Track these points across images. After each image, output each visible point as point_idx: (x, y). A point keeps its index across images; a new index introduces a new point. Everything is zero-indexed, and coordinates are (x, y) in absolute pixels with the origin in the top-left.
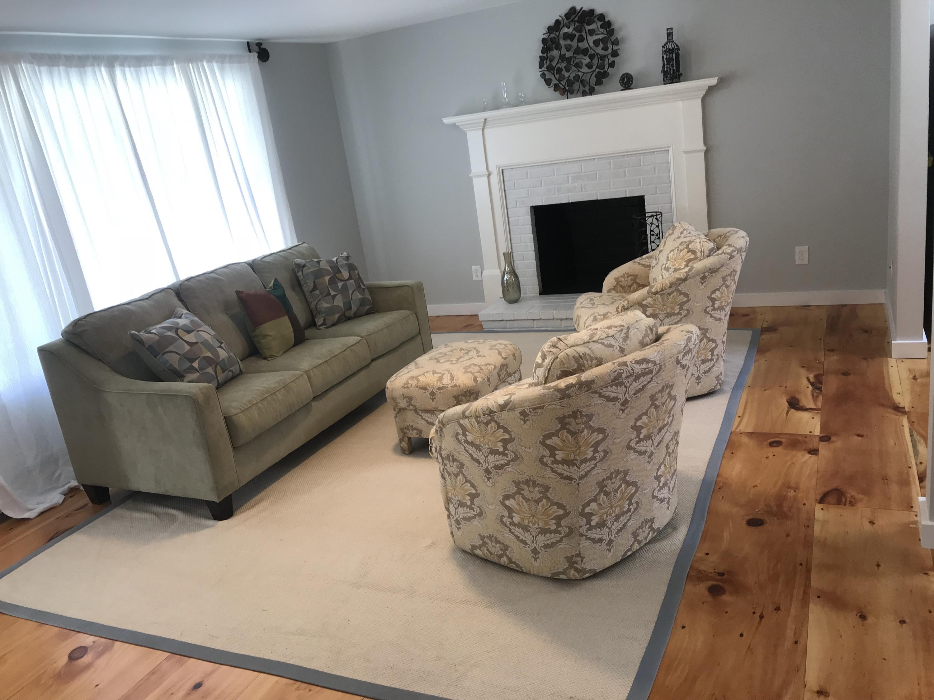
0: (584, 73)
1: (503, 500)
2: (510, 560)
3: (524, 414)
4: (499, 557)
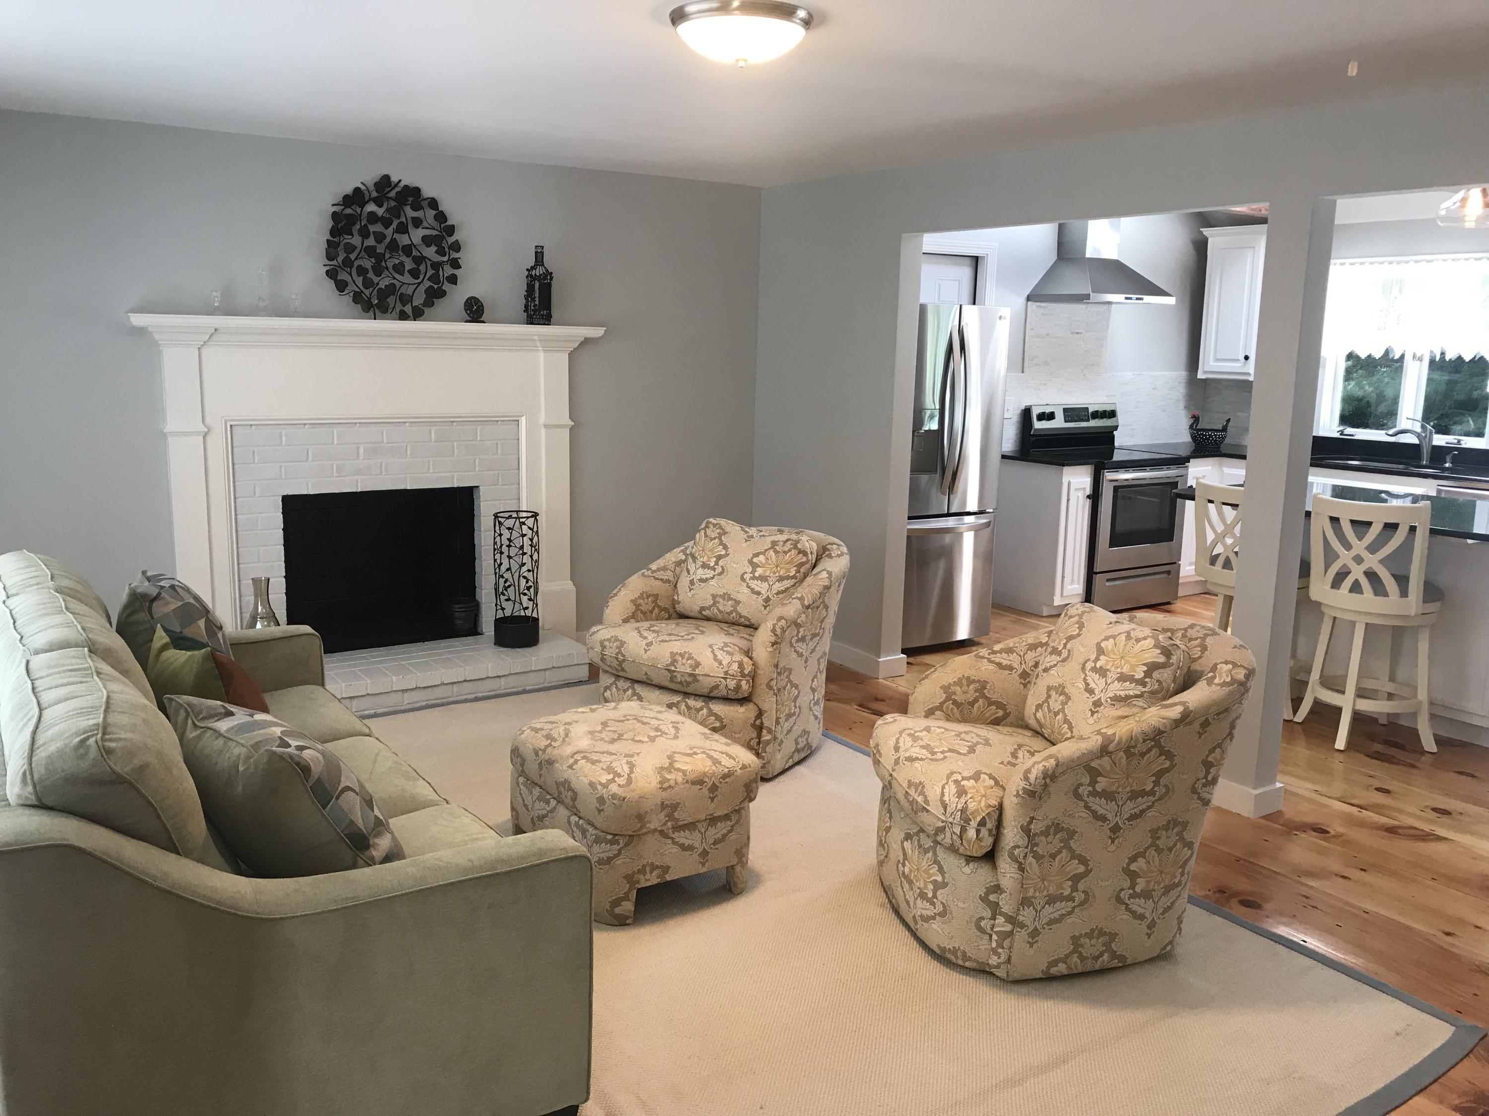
0: (404, 283)
1: (1128, 864)
2: (1114, 955)
3: (1205, 724)
4: (1096, 958)
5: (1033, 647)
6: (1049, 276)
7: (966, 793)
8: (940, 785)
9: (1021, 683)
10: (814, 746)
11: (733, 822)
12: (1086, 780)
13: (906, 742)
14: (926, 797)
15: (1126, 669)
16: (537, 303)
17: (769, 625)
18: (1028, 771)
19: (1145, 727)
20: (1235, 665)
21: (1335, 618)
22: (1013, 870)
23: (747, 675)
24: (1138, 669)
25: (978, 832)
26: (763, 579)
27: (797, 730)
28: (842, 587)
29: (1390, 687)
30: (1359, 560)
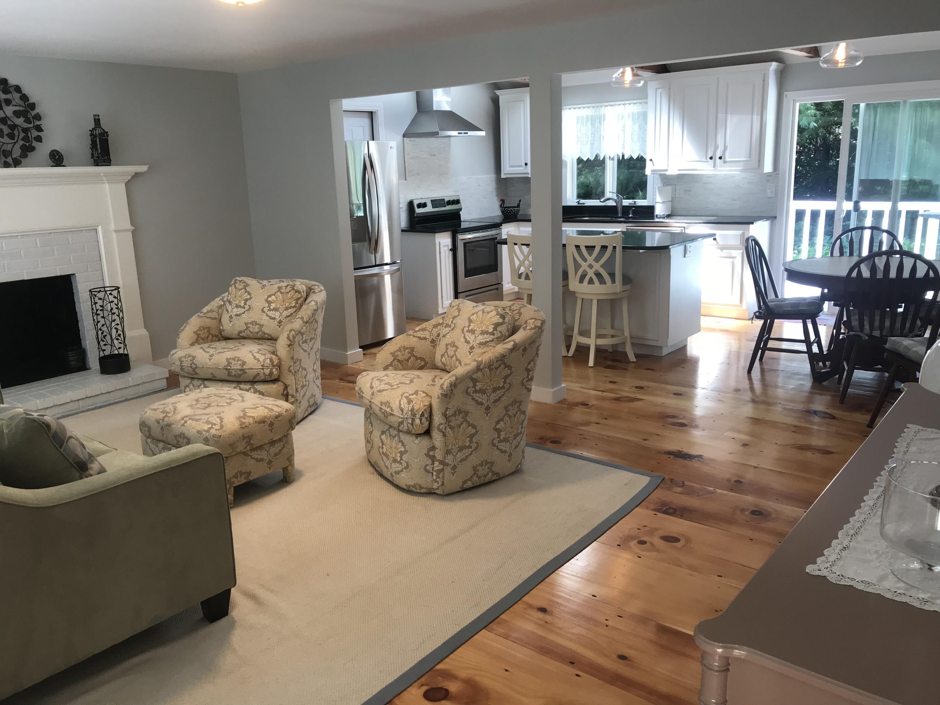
1: (496, 426)
2: (494, 474)
3: (525, 350)
4: (485, 476)
5: (435, 326)
6: (414, 122)
7: (412, 401)
8: (398, 400)
9: (432, 346)
10: (319, 402)
11: (284, 442)
12: (471, 385)
13: (376, 384)
14: (391, 408)
15: (484, 328)
16: (99, 151)
17: (285, 335)
18: (442, 384)
19: (496, 354)
20: (536, 319)
21: (583, 299)
22: (440, 437)
23: (276, 365)
24: (490, 327)
25: (421, 420)
26: (276, 309)
27: (308, 395)
28: (324, 309)
29: (612, 332)
30: (591, 266)
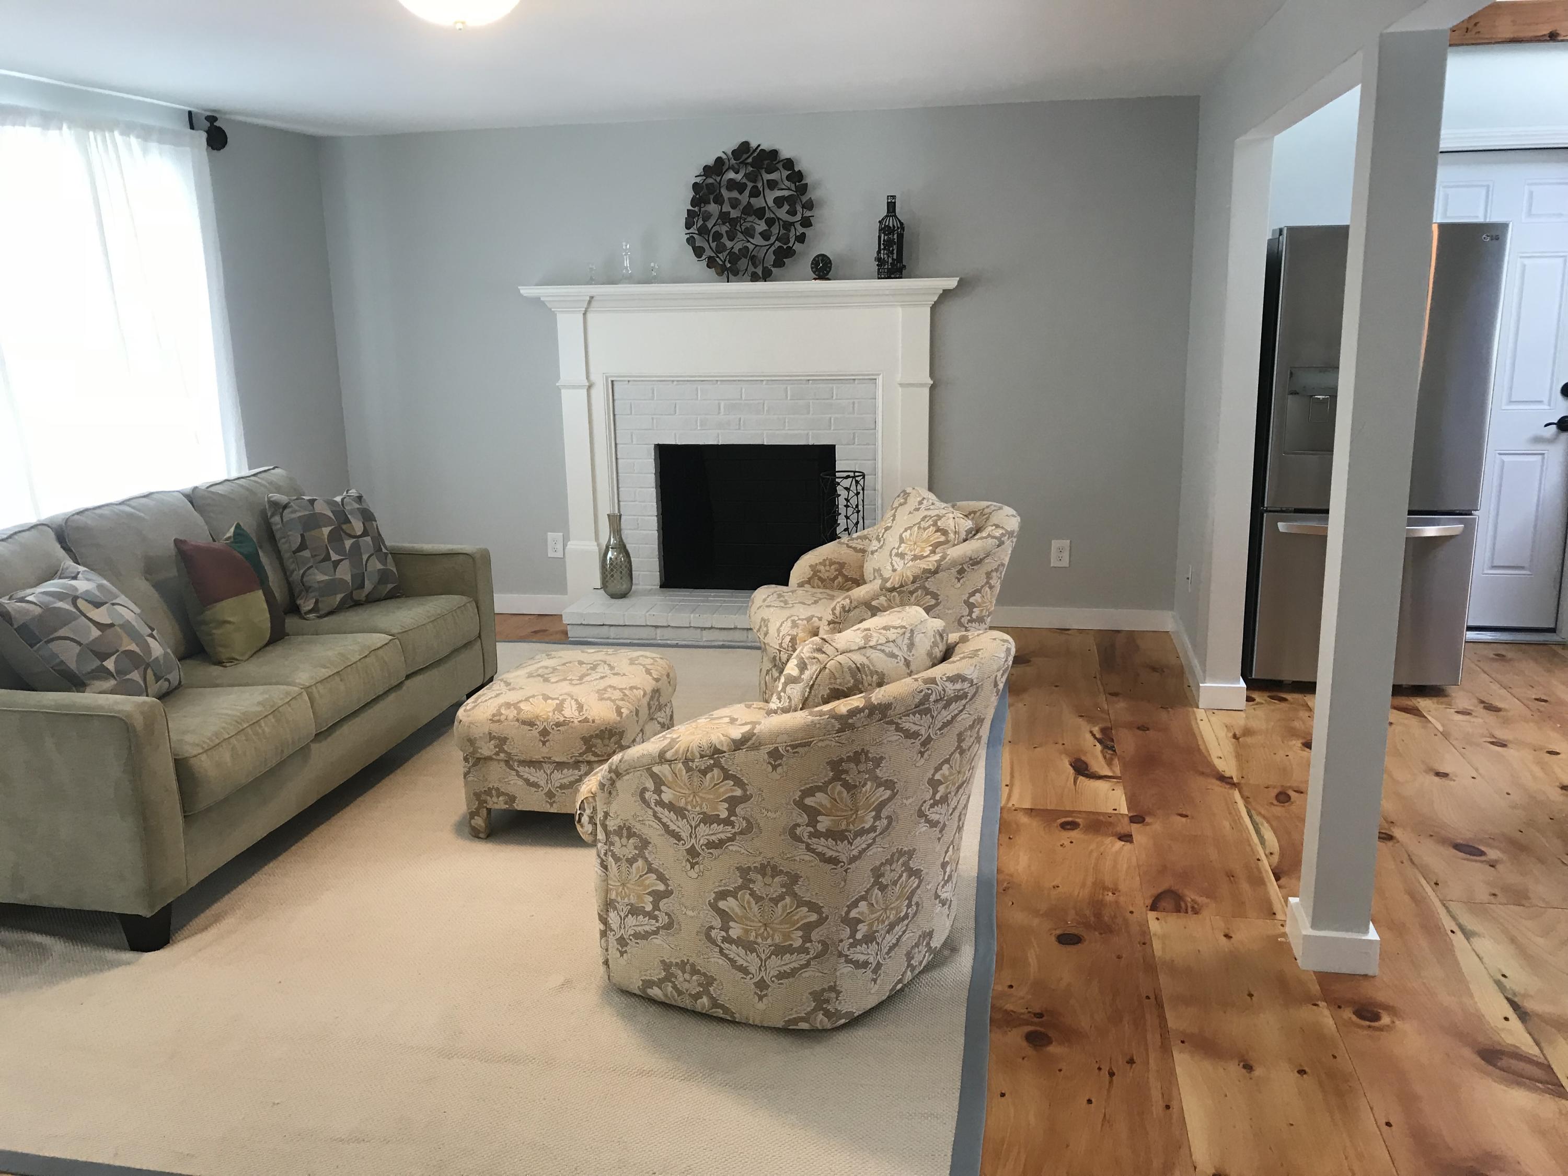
0: (756, 246)
1: (716, 900)
2: (715, 1002)
4: (694, 997)
12: (650, 785)
19: (704, 740)
